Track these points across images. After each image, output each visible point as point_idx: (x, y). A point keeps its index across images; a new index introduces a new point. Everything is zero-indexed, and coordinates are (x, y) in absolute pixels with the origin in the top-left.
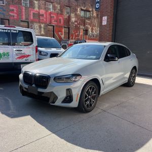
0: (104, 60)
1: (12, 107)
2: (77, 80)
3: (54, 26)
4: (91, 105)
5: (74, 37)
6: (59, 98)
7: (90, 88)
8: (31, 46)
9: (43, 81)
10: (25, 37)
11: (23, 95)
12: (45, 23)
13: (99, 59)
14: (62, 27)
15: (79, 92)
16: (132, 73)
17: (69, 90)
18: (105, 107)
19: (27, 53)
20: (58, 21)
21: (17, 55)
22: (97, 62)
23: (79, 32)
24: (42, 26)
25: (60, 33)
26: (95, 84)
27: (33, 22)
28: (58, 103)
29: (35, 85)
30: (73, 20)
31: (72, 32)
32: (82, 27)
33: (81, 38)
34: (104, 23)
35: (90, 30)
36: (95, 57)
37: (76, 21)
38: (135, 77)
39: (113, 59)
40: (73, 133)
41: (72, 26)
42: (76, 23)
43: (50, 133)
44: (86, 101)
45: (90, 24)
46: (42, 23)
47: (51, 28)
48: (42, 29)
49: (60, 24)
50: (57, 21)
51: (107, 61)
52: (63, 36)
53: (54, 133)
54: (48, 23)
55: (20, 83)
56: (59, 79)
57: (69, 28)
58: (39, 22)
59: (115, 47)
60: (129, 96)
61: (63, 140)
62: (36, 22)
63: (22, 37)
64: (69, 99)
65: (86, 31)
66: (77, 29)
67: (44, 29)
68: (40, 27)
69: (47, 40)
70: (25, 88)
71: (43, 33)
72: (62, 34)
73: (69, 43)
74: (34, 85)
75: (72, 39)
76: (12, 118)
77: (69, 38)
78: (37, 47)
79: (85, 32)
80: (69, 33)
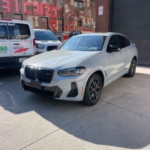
0: (107, 51)
1: (14, 103)
2: (81, 72)
3: (47, 18)
4: (95, 98)
5: (68, 29)
6: (64, 92)
7: (95, 80)
8: (28, 39)
9: (46, 75)
10: (21, 30)
11: (25, 90)
12: (39, 15)
13: (101, 50)
14: (56, 19)
15: (84, 84)
16: (132, 63)
17: (74, 84)
18: (109, 99)
19: (25, 47)
20: (52, 12)
21: (15, 48)
22: (100, 53)
23: (74, 24)
24: (36, 18)
25: (54, 25)
26: (98, 76)
27: (26, 14)
28: (63, 97)
29: (39, 79)
30: (67, 11)
31: (66, 23)
32: (76, 18)
33: (75, 29)
34: (101, 13)
35: (84, 21)
36: (96, 48)
37: (69, 13)
38: (135, 67)
39: (115, 50)
40: (81, 127)
41: (66, 18)
42: (70, 15)
43: (57, 128)
44: (91, 94)
45: (84, 15)
46: (36, 15)
47: (45, 20)
49: (54, 16)
50: (50, 13)
51: (110, 52)
52: (57, 28)
53: (61, 128)
54: (42, 15)
55: (22, 78)
56: (63, 72)
57: (63, 20)
58: (33, 15)
59: (116, 37)
60: (131, 87)
61: (72, 135)
62: (30, 15)
63: (18, 30)
64: (74, 92)
65: (80, 22)
66: (71, 20)
67: (38, 21)
68: (34, 20)
69: (42, 32)
70: (27, 83)
71: (37, 25)
72: (56, 26)
73: (64, 35)
74: (37, 80)
75: (66, 30)
76: (16, 113)
77: (63, 30)
78: (34, 40)
80: (63, 25)
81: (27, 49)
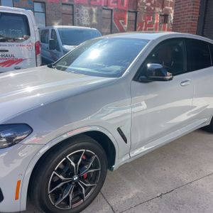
3: (112, 10)
5: (144, 28)
8: (25, 43)
12: (99, 6)
14: (125, 11)
18: (125, 198)
20: (119, 1)
23: (154, 19)
24: (94, 10)
25: (121, 21)
27: (80, 5)
31: (141, 18)
32: (158, 10)
33: (156, 28)
35: (172, 15)
41: (142, 9)
42: (149, 4)
45: (172, 5)
46: (94, 6)
48: (94, 16)
49: (122, 7)
50: (117, 2)
52: (126, 26)
54: (103, 5)
57: (136, 13)
58: (90, 5)
66: (150, 13)
68: (91, 13)
71: (94, 21)
72: (124, 23)
79: (163, 18)
80: (136, 21)
81: (21, 60)
